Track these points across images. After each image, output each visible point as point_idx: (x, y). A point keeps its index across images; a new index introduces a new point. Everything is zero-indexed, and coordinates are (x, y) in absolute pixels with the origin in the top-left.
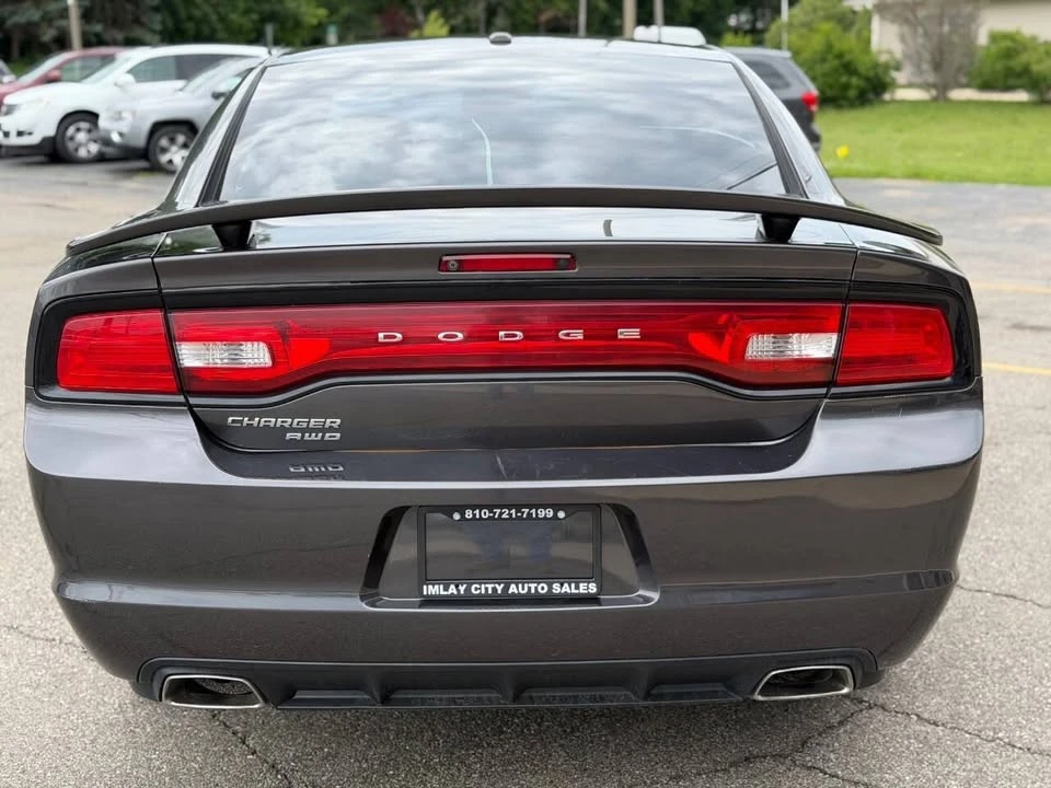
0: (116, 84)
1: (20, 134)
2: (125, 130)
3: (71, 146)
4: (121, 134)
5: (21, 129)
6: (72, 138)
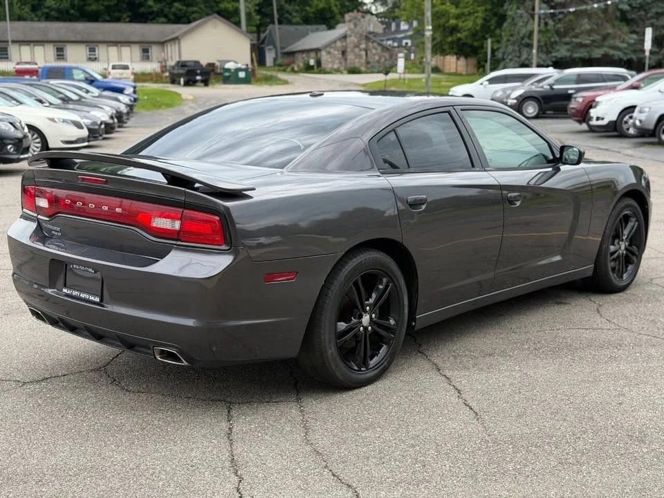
0: (659, 91)
1: (598, 119)
2: (643, 119)
3: (625, 127)
4: (640, 121)
5: (599, 116)
6: (626, 122)
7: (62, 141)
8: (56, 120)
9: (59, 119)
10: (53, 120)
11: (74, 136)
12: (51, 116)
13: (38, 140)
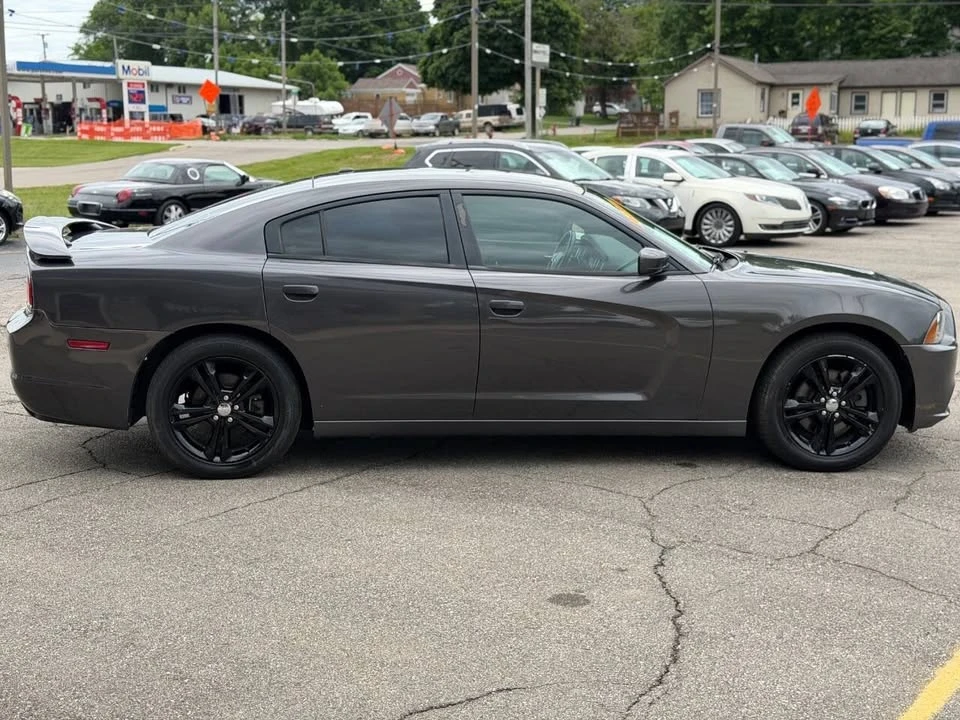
7: (760, 225)
8: (758, 197)
9: (760, 196)
10: (753, 197)
11: (779, 219)
12: (751, 191)
13: (731, 223)
